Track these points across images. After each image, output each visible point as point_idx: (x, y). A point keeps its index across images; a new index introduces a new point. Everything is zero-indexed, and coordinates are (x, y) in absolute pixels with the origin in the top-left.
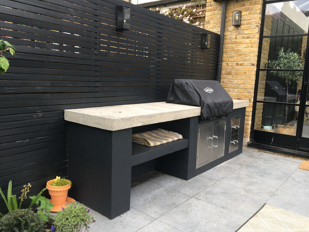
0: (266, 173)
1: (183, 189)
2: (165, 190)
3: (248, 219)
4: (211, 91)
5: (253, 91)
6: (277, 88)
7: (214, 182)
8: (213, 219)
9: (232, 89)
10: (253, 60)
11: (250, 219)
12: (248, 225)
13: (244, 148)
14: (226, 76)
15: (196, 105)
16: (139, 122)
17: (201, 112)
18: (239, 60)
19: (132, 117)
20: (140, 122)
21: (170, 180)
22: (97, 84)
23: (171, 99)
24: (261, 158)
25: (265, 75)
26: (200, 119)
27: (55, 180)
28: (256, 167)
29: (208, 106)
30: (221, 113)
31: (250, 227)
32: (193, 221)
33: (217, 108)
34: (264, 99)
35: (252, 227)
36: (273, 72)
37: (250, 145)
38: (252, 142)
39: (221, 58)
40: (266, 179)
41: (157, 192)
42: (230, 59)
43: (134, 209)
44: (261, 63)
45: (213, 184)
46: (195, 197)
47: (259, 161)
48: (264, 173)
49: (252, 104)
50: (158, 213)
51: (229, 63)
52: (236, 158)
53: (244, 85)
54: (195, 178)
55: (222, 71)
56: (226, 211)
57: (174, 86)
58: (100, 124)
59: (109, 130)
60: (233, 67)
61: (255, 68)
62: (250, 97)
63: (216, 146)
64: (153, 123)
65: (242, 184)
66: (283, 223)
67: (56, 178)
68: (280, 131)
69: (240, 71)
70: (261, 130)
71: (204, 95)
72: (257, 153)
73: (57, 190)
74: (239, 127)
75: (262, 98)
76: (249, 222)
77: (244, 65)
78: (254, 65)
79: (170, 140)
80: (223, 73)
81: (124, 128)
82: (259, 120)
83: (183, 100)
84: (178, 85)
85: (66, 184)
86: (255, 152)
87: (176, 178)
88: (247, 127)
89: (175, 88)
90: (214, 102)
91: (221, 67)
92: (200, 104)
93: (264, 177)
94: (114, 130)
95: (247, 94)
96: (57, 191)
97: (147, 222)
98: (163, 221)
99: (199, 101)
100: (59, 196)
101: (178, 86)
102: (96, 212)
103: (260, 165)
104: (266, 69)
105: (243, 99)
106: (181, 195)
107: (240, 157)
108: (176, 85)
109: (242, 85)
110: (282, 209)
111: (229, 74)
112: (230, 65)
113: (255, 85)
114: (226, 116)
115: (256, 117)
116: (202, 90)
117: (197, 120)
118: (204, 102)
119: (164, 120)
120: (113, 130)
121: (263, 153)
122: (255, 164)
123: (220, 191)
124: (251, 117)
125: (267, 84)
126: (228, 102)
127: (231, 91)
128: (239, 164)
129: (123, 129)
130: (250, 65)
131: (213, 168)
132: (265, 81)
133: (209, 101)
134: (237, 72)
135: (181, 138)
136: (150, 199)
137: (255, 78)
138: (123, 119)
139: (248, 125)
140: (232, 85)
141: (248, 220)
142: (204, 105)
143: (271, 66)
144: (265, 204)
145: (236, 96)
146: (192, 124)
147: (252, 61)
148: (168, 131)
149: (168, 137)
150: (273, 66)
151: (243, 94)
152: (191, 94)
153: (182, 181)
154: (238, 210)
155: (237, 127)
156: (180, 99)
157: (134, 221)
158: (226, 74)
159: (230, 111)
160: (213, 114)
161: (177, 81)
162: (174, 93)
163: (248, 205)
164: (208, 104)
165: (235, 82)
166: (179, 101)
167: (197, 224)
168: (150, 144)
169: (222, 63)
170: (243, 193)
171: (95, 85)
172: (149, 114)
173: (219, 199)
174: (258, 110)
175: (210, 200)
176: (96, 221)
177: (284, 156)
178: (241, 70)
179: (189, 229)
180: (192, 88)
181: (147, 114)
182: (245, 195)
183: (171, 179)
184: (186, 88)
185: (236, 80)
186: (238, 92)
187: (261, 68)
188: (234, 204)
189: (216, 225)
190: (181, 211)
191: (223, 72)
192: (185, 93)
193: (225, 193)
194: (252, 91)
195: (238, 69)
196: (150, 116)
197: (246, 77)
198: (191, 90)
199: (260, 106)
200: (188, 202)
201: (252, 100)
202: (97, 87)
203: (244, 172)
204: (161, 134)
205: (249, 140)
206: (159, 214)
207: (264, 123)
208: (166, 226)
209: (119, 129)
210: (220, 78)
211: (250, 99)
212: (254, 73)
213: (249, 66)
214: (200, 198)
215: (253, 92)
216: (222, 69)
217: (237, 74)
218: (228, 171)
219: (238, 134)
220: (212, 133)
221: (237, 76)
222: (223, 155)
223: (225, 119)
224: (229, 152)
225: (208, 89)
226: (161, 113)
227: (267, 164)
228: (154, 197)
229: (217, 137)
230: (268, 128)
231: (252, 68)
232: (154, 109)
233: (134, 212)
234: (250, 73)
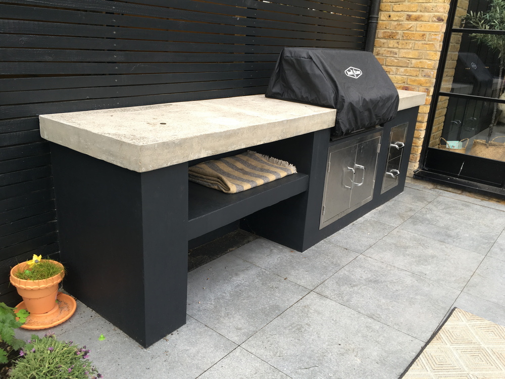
0: (449, 236)
1: (293, 272)
2: (258, 275)
3: (423, 344)
4: (357, 75)
5: (434, 73)
6: (474, 66)
7: (354, 255)
8: (353, 346)
9: (394, 69)
10: (442, 10)
11: (426, 346)
12: (423, 361)
13: (408, 181)
14: (385, 41)
15: (326, 105)
16: (204, 148)
17: (336, 120)
18: (413, 9)
19: (187, 139)
20: (207, 149)
21: (269, 250)
22: (115, 57)
23: (276, 89)
24: (438, 202)
25: (459, 40)
26: (333, 133)
27: (29, 263)
28: (430, 222)
29: (352, 107)
30: (375, 120)
31: (427, 367)
32: (313, 351)
33: (369, 110)
34: (452, 90)
35: (432, 365)
36: (476, 36)
37: (418, 176)
38: (423, 169)
39: (377, 4)
40: (451, 248)
41: (241, 279)
42: (395, 6)
43: (194, 321)
44: (455, 17)
45: (351, 259)
46: (317, 290)
47: (434, 208)
48: (446, 236)
49: (430, 98)
50: (243, 331)
51: (392, 14)
52: (393, 202)
53: (419, 61)
54: (317, 247)
55: (377, 31)
56: (377, 326)
57: (283, 62)
58: (112, 155)
59: (132, 169)
60: (401, 22)
61: (442, 27)
62: (428, 85)
63: (360, 184)
64: (236, 149)
65: (406, 261)
66: (491, 355)
67: (31, 258)
68: (478, 152)
69: (414, 32)
70: (441, 149)
71: (345, 83)
72: (430, 191)
73: (31, 288)
74: (403, 145)
75: (448, 86)
76: (425, 354)
77: (423, 19)
78: (443, 20)
79: (272, 178)
80: (379, 36)
81: (169, 164)
82: (438, 128)
83: (301, 93)
84: (291, 60)
85: (51, 275)
86: (428, 190)
87: (280, 247)
88: (415, 143)
89: (286, 67)
90: (364, 99)
91: (377, 23)
92: (336, 104)
93: (447, 245)
94: (143, 170)
95: (423, 79)
96: (32, 290)
97: (220, 354)
98: (253, 351)
99: (333, 96)
100: (37, 299)
101: (291, 64)
102: (116, 328)
103: (438, 218)
104: (462, 28)
105: (412, 90)
106: (289, 285)
107: (400, 199)
108: (287, 61)
109: (414, 61)
110: (487, 322)
111: (391, 37)
112: (394, 19)
113: (440, 60)
114: (382, 125)
115: (434, 125)
116: (341, 72)
117: (328, 136)
118: (344, 100)
119: (260, 141)
120: (140, 172)
121: (442, 191)
122: (428, 216)
123: (364, 277)
124: (426, 123)
125: (459, 61)
126: (389, 98)
127: (391, 73)
128: (399, 214)
129: (165, 166)
130: (435, 19)
131: (351, 224)
132: (457, 53)
133: (353, 96)
134: (407, 33)
135: (292, 173)
136: (228, 296)
137: (441, 47)
138: (165, 145)
139: (418, 138)
140: (396, 61)
141: (423, 348)
142: (343, 106)
143: (474, 24)
144: (454, 309)
145: (400, 82)
146: (317, 145)
147: (438, 12)
148: (267, 157)
149: (268, 171)
150: (478, 24)
151: (414, 78)
152: (317, 82)
153: (292, 254)
154: (401, 323)
155: (401, 145)
156: (293, 91)
157: (193, 350)
158: (384, 38)
159: (391, 115)
160: (359, 124)
161: (289, 52)
162: (281, 76)
163: (421, 311)
164: (351, 104)
165: (403, 53)
166: (292, 96)
167: (321, 358)
168: (229, 189)
169: (378, 15)
170: (409, 280)
171: (109, 60)
172: (225, 130)
173: (363, 296)
174: (439, 109)
175: (345, 299)
176: (102, 375)
177: (481, 198)
178: (416, 31)
179: (304, 371)
180: (321, 68)
181: (222, 131)
182: (412, 286)
183: (272, 248)
184: (308, 68)
185: (403, 51)
186: (405, 75)
187: (454, 27)
188: (392, 307)
189: (359, 361)
190: (289, 327)
191: (380, 33)
192: (306, 79)
193: (374, 282)
194: (432, 73)
195: (409, 27)
196: (228, 135)
197: (425, 44)
198: (317, 72)
199: (443, 102)
200: (302, 304)
201: (432, 90)
202: (116, 63)
203: (408, 233)
204: (254, 163)
205: (418, 167)
206: (244, 334)
207: (446, 135)
208: (258, 365)
209: (156, 167)
210: (373, 46)
211: (427, 89)
212: (440, 37)
213: (433, 21)
214: (327, 293)
215: (435, 75)
216: (379, 26)
217: (406, 38)
218: (380, 231)
219: (399, 158)
220: (354, 160)
221: (407, 41)
222: (370, 198)
223: (379, 130)
224: (382, 192)
225: (352, 69)
226: (254, 126)
227: (450, 214)
228: (237, 292)
229: (362, 167)
230: (454, 146)
231: (438, 26)
232: (239, 114)
233: (195, 329)
234: (433, 37)
